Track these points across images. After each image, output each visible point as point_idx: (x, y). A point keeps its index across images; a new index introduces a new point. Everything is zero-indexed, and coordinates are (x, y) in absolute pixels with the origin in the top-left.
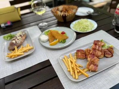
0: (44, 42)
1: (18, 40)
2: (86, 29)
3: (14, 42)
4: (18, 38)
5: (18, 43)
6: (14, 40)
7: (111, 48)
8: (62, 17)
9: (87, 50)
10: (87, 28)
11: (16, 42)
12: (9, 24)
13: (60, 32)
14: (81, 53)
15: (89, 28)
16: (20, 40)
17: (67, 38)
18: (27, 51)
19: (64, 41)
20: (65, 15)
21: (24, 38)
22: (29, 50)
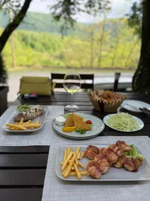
0: (57, 125)
1: (30, 112)
2: (122, 126)
3: (24, 113)
4: (32, 111)
5: (28, 115)
6: (25, 111)
7: (139, 160)
8: (98, 104)
9: (103, 150)
10: (124, 125)
11: (26, 114)
12: (33, 96)
13: (85, 120)
14: (92, 150)
15: (128, 126)
16: (32, 114)
17: (90, 130)
18: (32, 128)
19: (83, 132)
20: (102, 101)
21: (39, 113)
22: (35, 128)
